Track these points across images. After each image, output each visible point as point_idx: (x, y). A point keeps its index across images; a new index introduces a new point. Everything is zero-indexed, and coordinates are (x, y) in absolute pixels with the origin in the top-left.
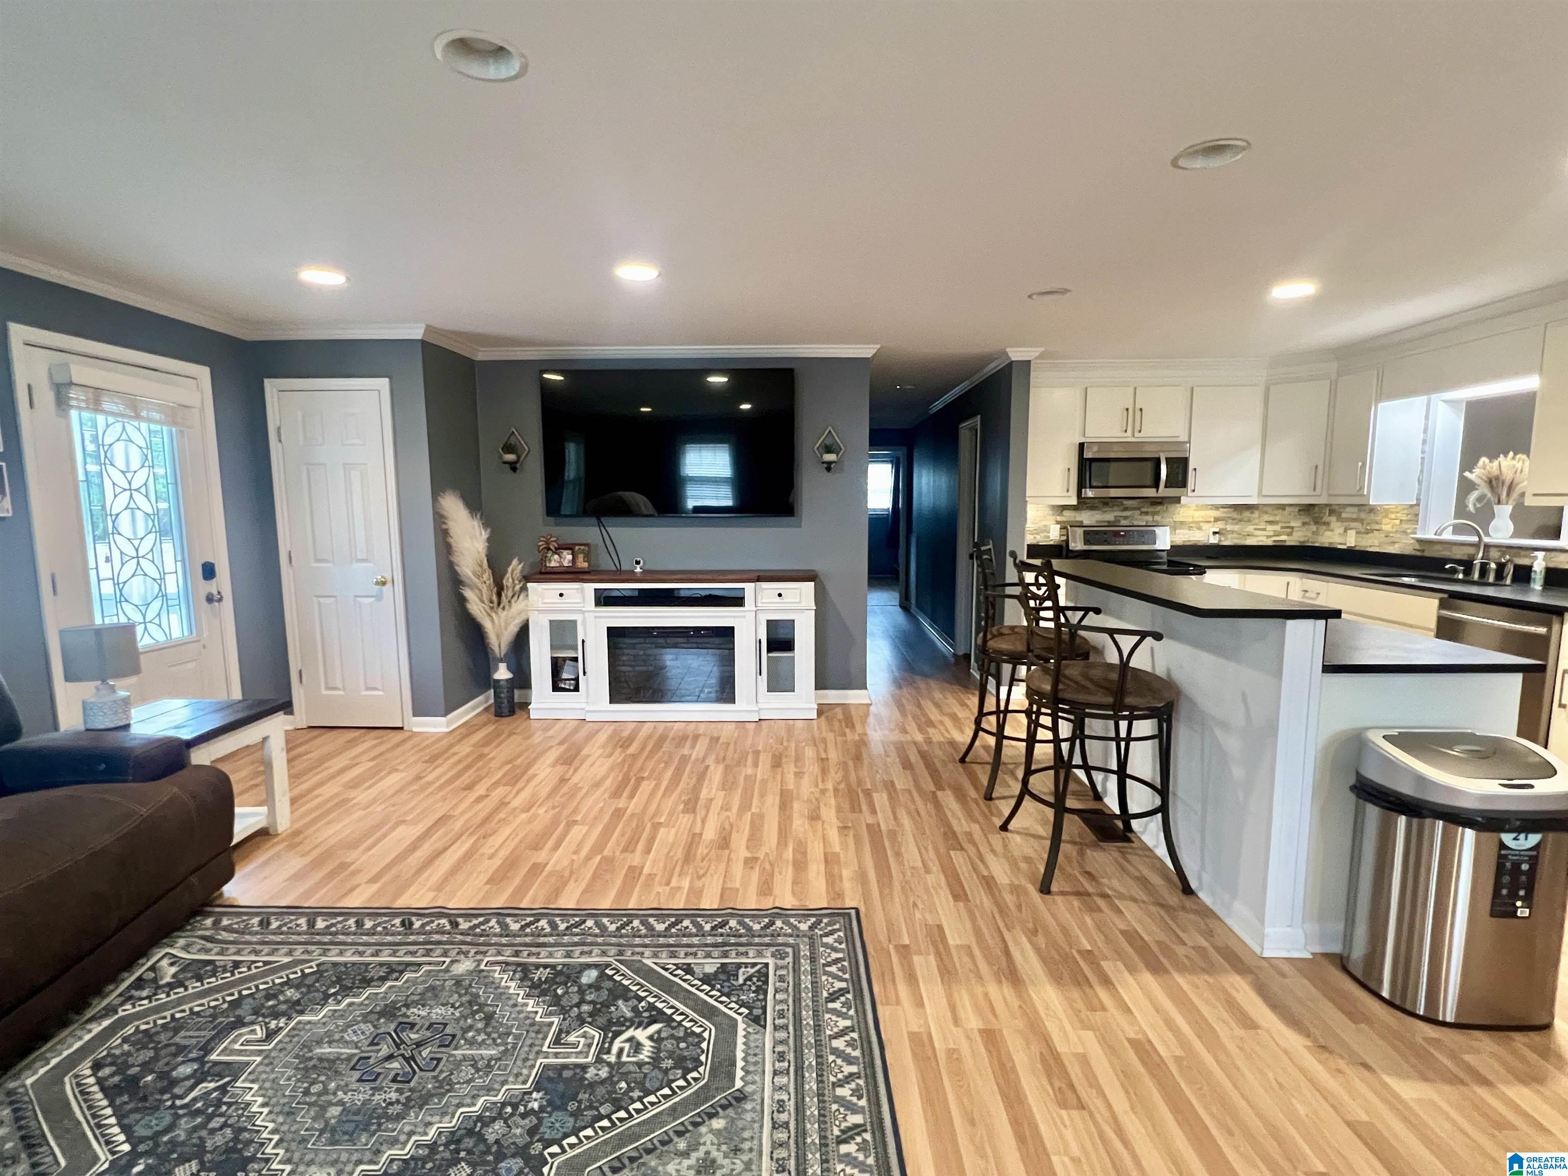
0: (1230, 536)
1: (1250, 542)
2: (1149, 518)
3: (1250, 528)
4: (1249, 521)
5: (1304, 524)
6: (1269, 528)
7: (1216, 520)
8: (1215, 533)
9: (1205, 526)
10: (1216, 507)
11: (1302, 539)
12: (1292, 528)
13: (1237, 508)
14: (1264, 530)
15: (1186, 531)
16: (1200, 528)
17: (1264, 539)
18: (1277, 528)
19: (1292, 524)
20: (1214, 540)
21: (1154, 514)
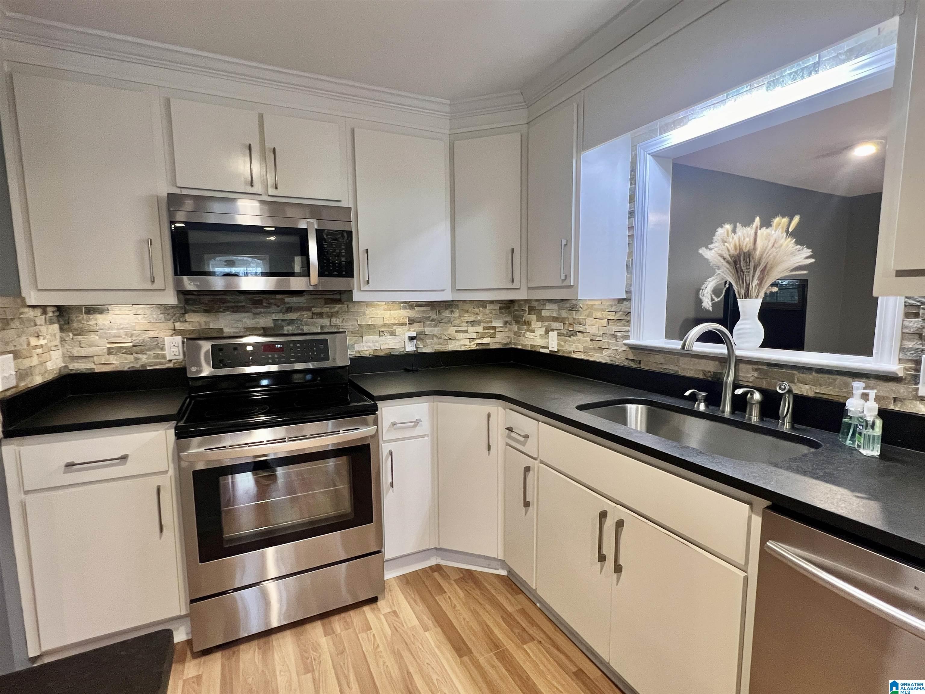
0: (429, 341)
1: (452, 347)
2: (325, 321)
3: (451, 330)
4: (449, 322)
5: (506, 323)
6: (471, 329)
7: (412, 321)
8: (411, 338)
9: (399, 330)
10: (411, 305)
11: (505, 341)
12: (494, 328)
13: (433, 305)
14: (466, 332)
15: (377, 338)
16: (393, 333)
17: (467, 342)
18: (480, 329)
19: (494, 324)
20: (410, 347)
21: (331, 316)
